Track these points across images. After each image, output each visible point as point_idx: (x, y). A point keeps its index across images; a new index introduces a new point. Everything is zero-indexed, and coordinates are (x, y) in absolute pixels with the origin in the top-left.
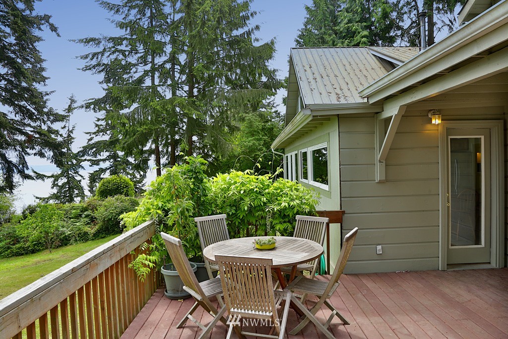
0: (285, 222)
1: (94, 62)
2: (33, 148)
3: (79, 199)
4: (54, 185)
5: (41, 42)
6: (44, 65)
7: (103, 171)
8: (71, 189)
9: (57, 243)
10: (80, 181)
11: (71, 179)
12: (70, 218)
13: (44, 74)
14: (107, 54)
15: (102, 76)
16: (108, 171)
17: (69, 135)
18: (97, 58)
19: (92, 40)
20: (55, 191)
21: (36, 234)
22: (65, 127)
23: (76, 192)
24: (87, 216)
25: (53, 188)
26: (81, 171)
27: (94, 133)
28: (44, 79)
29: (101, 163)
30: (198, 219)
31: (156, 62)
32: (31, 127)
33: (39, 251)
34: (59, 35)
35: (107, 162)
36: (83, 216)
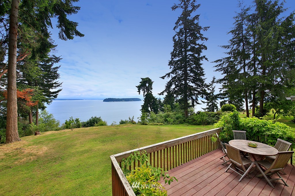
0: (274, 139)
1: (220, 68)
2: (200, 95)
3: (216, 110)
4: (208, 105)
5: (202, 65)
6: (203, 71)
7: (225, 101)
8: (213, 107)
9: (206, 123)
10: (217, 104)
11: (213, 104)
12: (211, 117)
13: (204, 73)
14: (225, 63)
15: (222, 72)
16: (228, 101)
17: (213, 90)
18: (221, 66)
19: (219, 60)
20: (208, 107)
21: (199, 120)
22: (211, 87)
23: (215, 108)
24: (217, 117)
25: (207, 106)
26: (217, 101)
27: (222, 88)
28: (204, 75)
29: (225, 98)
30: (233, 131)
31: (246, 62)
32: (200, 89)
33: (200, 125)
34: (208, 61)
35: (227, 98)
36: (215, 116)
